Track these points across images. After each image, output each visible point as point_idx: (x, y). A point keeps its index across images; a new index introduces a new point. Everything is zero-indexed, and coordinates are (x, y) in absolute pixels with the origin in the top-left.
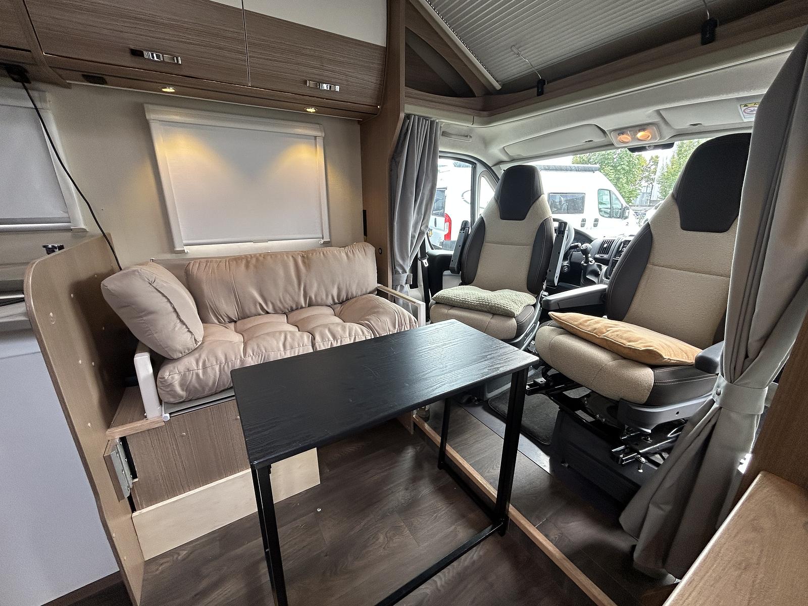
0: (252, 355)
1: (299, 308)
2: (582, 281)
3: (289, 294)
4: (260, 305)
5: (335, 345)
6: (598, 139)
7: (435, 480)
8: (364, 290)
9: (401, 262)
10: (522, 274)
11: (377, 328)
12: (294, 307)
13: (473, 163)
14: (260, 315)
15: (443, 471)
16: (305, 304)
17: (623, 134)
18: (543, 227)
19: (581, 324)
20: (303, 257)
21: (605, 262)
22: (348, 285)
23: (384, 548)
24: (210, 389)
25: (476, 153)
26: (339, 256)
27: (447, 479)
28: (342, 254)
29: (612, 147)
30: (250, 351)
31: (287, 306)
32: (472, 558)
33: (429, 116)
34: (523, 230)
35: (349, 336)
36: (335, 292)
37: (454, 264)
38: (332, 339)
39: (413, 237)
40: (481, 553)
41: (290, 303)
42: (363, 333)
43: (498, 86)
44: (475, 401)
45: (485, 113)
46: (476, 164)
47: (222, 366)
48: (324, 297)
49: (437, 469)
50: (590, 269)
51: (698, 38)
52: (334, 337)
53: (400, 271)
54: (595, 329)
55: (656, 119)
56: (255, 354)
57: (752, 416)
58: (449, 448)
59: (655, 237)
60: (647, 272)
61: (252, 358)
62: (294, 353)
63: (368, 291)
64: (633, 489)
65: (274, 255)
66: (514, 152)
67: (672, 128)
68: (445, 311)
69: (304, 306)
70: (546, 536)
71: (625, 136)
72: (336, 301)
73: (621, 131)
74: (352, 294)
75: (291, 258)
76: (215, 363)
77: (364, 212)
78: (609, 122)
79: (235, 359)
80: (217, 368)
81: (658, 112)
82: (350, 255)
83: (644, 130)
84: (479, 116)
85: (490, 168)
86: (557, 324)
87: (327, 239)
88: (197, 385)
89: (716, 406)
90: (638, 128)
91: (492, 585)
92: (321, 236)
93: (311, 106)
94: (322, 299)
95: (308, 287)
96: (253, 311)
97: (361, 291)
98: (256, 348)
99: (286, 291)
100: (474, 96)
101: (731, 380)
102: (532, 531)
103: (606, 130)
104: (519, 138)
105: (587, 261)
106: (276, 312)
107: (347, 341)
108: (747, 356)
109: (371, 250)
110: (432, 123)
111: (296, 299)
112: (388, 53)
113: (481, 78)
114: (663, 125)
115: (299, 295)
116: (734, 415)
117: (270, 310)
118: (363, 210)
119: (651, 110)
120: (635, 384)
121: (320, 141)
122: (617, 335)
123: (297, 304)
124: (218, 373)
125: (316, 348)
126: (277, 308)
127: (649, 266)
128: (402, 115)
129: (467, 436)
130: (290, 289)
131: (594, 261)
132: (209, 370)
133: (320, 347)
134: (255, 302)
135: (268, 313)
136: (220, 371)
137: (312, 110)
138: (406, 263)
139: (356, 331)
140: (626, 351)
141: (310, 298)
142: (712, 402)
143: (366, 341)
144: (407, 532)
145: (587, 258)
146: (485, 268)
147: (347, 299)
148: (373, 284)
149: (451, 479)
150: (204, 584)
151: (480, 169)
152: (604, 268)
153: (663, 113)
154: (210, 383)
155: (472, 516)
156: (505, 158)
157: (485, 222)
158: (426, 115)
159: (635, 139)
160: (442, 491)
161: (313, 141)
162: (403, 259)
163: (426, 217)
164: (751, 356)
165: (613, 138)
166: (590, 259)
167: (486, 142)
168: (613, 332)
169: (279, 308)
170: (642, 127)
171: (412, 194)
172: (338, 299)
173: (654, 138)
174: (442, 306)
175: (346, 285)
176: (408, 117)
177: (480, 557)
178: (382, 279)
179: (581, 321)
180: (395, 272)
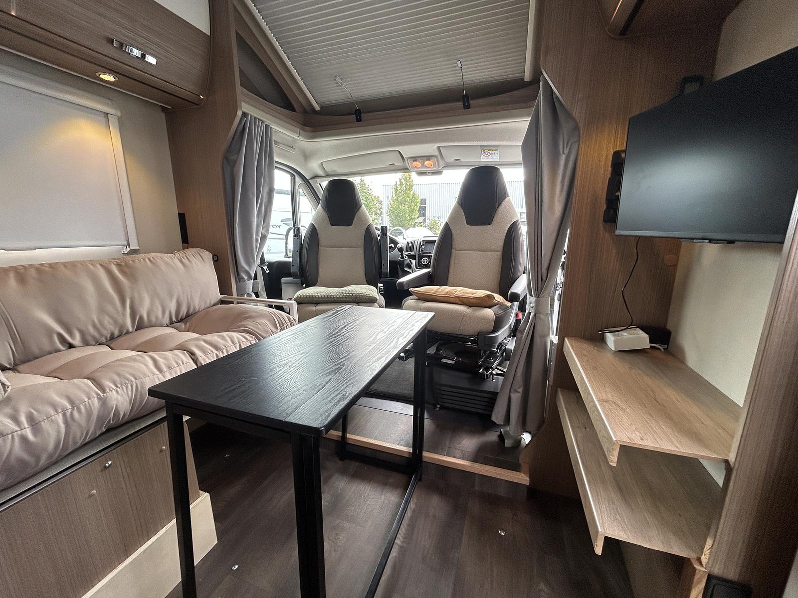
0: (115, 388)
1: (124, 332)
3: (108, 315)
4: (61, 337)
5: (221, 356)
6: (399, 163)
7: (344, 472)
8: (208, 302)
9: (247, 268)
10: (359, 269)
11: (257, 331)
12: (116, 333)
13: (292, 173)
14: (58, 351)
15: (346, 461)
16: (133, 327)
17: (416, 161)
18: (368, 232)
20: (118, 265)
22: (189, 297)
24: (50, 456)
25: (297, 165)
26: (172, 264)
27: (354, 465)
28: (174, 260)
29: (408, 171)
30: (108, 384)
31: (105, 332)
33: (265, 120)
34: (352, 234)
35: (233, 344)
36: (173, 307)
37: (295, 269)
38: (214, 350)
39: (257, 240)
41: (110, 327)
42: (247, 339)
43: (317, 108)
45: (308, 128)
46: (294, 176)
47: (68, 414)
48: (160, 315)
49: (340, 463)
50: (406, 263)
51: (461, 104)
52: (217, 348)
53: (246, 278)
54: (448, 292)
55: (437, 153)
56: (119, 386)
59: (453, 231)
61: (117, 392)
62: (176, 373)
63: (212, 303)
65: (72, 265)
66: (329, 168)
67: (445, 161)
68: (312, 308)
69: (131, 330)
71: (417, 162)
72: (174, 319)
73: (415, 159)
74: (194, 308)
75: (98, 266)
76: (52, 412)
77: (182, 217)
78: (408, 151)
79: (89, 398)
80: (60, 418)
81: (439, 148)
82: (185, 261)
83: (429, 160)
84: (303, 130)
85: (308, 180)
87: (134, 246)
88: (26, 457)
89: (532, 315)
90: (425, 158)
92: (126, 243)
93: (110, 71)
94: (157, 318)
95: (137, 302)
96: (47, 347)
97: (205, 303)
98: (116, 378)
99: (102, 311)
100: (296, 112)
101: (537, 296)
103: (404, 156)
104: (340, 155)
105: (403, 257)
106: (86, 343)
107: (233, 349)
108: (542, 280)
109: (208, 256)
110: (267, 126)
111: (120, 321)
112: (213, 43)
113: (301, 98)
114: (440, 158)
115: (124, 315)
116: (541, 316)
117: (77, 340)
118: (179, 213)
119: (435, 146)
121: (113, 121)
122: (464, 292)
123: (122, 327)
124: (62, 426)
125: (201, 363)
126: (89, 338)
127: (453, 251)
128: (239, 113)
130: (110, 308)
131: (407, 257)
132: (45, 425)
133: (204, 360)
134: (50, 331)
135: (71, 346)
136: (66, 422)
137: (109, 78)
138: (252, 268)
139: (237, 338)
140: (474, 300)
141: (141, 318)
142: (529, 313)
144: (346, 525)
145: (402, 255)
146: (324, 271)
147: (188, 316)
148: (216, 295)
149: (357, 464)
151: (298, 180)
152: (414, 262)
153: (441, 149)
154: (51, 446)
156: (321, 173)
157: (317, 228)
158: (261, 118)
159: (423, 165)
160: (357, 476)
161: (103, 119)
162: (249, 265)
163: (266, 221)
165: (408, 164)
166: (405, 255)
167: (306, 156)
168: (460, 291)
169: (94, 337)
170: (428, 158)
171: (254, 194)
172: (177, 318)
173: (435, 166)
175: (187, 296)
176: (245, 115)
178: (224, 287)
180: (239, 279)
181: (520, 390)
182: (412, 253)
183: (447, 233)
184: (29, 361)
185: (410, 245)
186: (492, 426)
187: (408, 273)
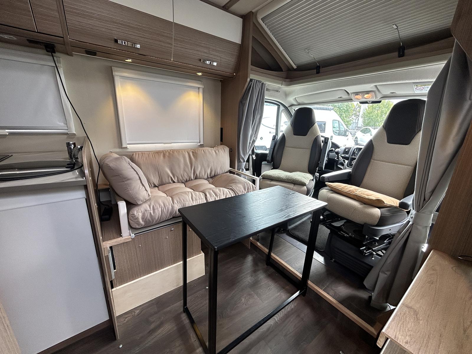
0: (177, 203)
1: (190, 180)
2: (335, 168)
3: (186, 172)
4: (171, 178)
5: (217, 199)
6: (345, 96)
7: (265, 271)
8: (224, 171)
9: (243, 156)
10: (305, 163)
11: (236, 190)
12: (188, 180)
13: (279, 104)
14: (170, 183)
15: (269, 266)
16: (194, 178)
17: (358, 95)
18: (316, 140)
19: (342, 188)
20: (193, 152)
21: (347, 158)
22: (216, 167)
23: (245, 304)
24: (156, 221)
25: (281, 100)
26: (211, 153)
27: (272, 270)
28: (212, 151)
29: (352, 101)
30: (175, 201)
31: (184, 179)
32: (291, 307)
33: (261, 80)
34: (306, 141)
35: (223, 194)
36: (209, 172)
37: (269, 158)
38: (215, 196)
39: (250, 143)
40: (295, 305)
41: (186, 177)
42: (230, 193)
43: (295, 67)
44: (282, 231)
45: (288, 80)
46: (280, 105)
47: (162, 209)
48: (203, 174)
49: (266, 266)
50: (340, 162)
51: (396, 54)
52: (216, 195)
53: (242, 161)
54: (350, 190)
55: (375, 89)
56: (178, 203)
57: (427, 227)
58: (272, 254)
59: (375, 146)
60: (371, 163)
61: (177, 204)
62: (198, 203)
63: (225, 172)
64: (369, 268)
65: (178, 151)
66: (300, 101)
67: (382, 94)
68: (269, 182)
69: (193, 179)
70: (328, 294)
71: (359, 96)
72: (209, 177)
73: (357, 93)
74: (217, 173)
75: (186, 152)
76: (159, 207)
77: (222, 129)
78: (351, 89)
79: (169, 205)
80: (160, 210)
81: (376, 86)
82: (217, 152)
83: (368, 94)
84: (285, 81)
85: (287, 108)
86: (330, 189)
87: (202, 143)
88: (150, 219)
89: (410, 223)
90: (366, 93)
91: (302, 319)
92: (199, 141)
93: (200, 72)
94: (202, 175)
95: (196, 169)
96: (167, 181)
97: (222, 172)
98: (178, 200)
99: (184, 170)
100: (283, 71)
101: (418, 211)
102: (321, 292)
103: (349, 92)
104: (305, 93)
105: (338, 158)
106: (178, 182)
107: (223, 197)
108: (424, 200)
109: (227, 150)
110: (263, 84)
111: (190, 175)
112: (242, 48)
113: (286, 62)
114: (377, 92)
115: (191, 172)
116: (419, 227)
117: (176, 181)
118: (221, 128)
119: (372, 85)
120: (372, 216)
121: (201, 90)
122: (362, 193)
123: (190, 177)
124: (160, 212)
125: (208, 200)
126: (179, 180)
127: (372, 160)
128: (249, 80)
129: (281, 248)
130: (187, 169)
131: (341, 158)
132: (156, 211)
133: (209, 200)
134: (169, 176)
135: (174, 182)
136: (161, 211)
137: (200, 74)
138: (245, 157)
139: (226, 192)
140: (367, 200)
141: (197, 175)
142: (409, 222)
143: (232, 197)
144: (256, 297)
145: (338, 156)
146: (284, 161)
147: (215, 176)
148: (228, 168)
149: (274, 271)
150: (152, 326)
151: (282, 108)
152: (347, 161)
153: (378, 87)
154: (157, 218)
155: (287, 287)
156: (295, 103)
157: (285, 136)
158: (260, 80)
159: (363, 97)
160: (270, 276)
161: (197, 90)
162: (244, 154)
163: (256, 133)
164: (426, 199)
165: (352, 97)
166: (340, 157)
167: (287, 95)
168: (359, 192)
169: (181, 180)
170: (368, 92)
171: (251, 120)
172: (210, 176)
173: (372, 98)
174: (267, 180)
175: (215, 168)
176: (251, 80)
177: (295, 306)
178: (232, 165)
179: (343, 186)
180: (239, 161)
181: (388, 273)
182: (347, 156)
183: (370, 146)
184: (162, 185)
185: (347, 150)
186: (362, 287)
187: (341, 169)
